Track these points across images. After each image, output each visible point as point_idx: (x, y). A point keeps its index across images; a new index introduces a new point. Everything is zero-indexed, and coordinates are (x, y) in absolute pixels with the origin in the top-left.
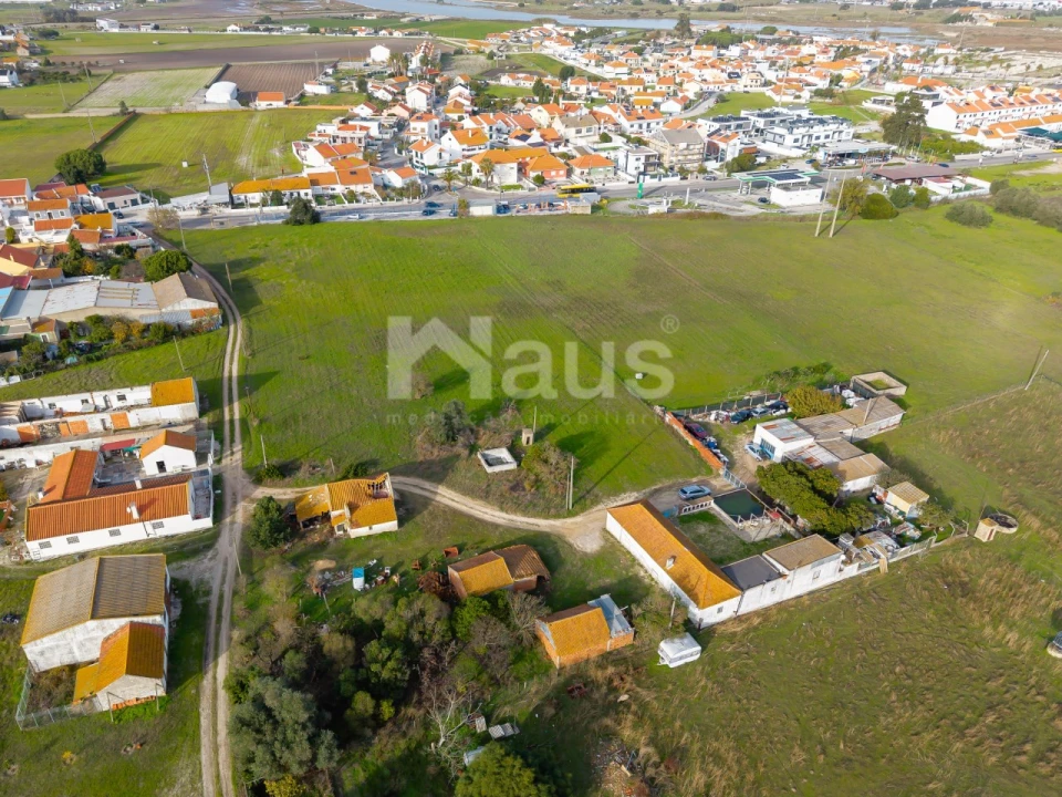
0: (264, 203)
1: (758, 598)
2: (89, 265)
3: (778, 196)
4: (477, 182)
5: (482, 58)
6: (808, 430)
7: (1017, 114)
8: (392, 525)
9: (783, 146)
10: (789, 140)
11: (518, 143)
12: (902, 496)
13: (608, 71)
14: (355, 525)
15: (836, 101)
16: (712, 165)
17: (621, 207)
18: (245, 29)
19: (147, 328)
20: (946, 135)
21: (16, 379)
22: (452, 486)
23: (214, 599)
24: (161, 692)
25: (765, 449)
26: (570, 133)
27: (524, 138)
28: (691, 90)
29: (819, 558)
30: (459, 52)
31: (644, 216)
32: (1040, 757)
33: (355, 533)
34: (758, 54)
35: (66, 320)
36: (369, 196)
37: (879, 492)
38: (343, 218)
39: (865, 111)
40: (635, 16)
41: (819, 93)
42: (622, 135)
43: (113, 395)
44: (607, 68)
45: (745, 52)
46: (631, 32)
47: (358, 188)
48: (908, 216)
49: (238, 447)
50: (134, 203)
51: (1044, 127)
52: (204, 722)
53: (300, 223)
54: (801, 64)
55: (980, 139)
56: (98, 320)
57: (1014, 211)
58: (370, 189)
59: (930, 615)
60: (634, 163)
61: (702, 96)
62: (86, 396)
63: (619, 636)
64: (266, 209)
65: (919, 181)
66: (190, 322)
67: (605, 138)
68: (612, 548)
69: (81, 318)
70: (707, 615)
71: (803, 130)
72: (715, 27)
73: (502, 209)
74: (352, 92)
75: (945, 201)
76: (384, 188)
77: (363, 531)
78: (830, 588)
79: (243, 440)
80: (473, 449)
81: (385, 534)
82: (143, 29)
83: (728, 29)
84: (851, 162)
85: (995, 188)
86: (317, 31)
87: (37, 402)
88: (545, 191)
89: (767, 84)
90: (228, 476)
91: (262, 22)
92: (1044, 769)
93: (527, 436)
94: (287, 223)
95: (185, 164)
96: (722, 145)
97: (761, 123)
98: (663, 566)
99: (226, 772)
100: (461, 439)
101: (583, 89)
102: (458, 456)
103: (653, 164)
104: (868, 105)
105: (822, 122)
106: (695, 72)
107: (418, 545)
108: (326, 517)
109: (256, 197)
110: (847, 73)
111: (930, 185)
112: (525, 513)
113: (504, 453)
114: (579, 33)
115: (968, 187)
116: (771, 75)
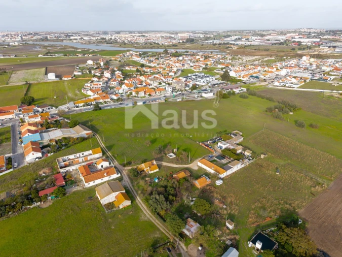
0: (84, 106)
1: (229, 172)
2: (52, 126)
3: (204, 95)
4: (135, 97)
5: (117, 62)
6: (228, 143)
7: (247, 72)
8: (157, 170)
9: (201, 82)
10: (202, 81)
11: (140, 86)
12: (247, 152)
13: (152, 65)
14: (151, 171)
15: (209, 71)
16: (187, 88)
17: (170, 100)
18: (44, 55)
19: (78, 139)
20: (234, 78)
21: (52, 154)
22: (165, 162)
23: (129, 188)
24: (130, 204)
25: (221, 147)
26: (152, 82)
27: (141, 84)
28: (175, 69)
29: (237, 164)
30: (111, 60)
31: (177, 102)
32: (278, 188)
33: (151, 172)
34: (186, 59)
35: (57, 139)
36: (110, 102)
37: (243, 152)
38: (106, 108)
39: (215, 73)
40: (152, 48)
41: (204, 68)
42: (164, 82)
43: (81, 154)
44: (152, 64)
45: (183, 58)
46: (153, 53)
47: (106, 100)
48: (232, 97)
49: (115, 161)
50: (49, 109)
51: (254, 75)
52: (141, 207)
53: (96, 110)
54: (197, 61)
55: (241, 78)
56: (65, 138)
57: (252, 95)
58: (109, 100)
59: (257, 171)
60: (170, 90)
61: (178, 70)
62: (75, 155)
63: (208, 181)
64: (85, 107)
65: (232, 89)
66: (86, 136)
67: (160, 83)
68: (200, 168)
69: (60, 138)
70: (222, 176)
71: (205, 79)
72: (173, 51)
73: (144, 103)
74: (87, 74)
75: (238, 93)
76: (112, 99)
77: (152, 172)
78: (240, 169)
79: (116, 159)
80: (166, 154)
81: (156, 172)
82: (11, 57)
83: (177, 52)
84: (217, 86)
85: (248, 90)
86: (66, 55)
87: (64, 157)
88: (151, 98)
89: (191, 67)
90: (117, 166)
91: (47, 53)
92: (279, 190)
93: (175, 150)
94: (93, 110)
95: (55, 97)
96: (188, 84)
97: (194, 77)
98: (212, 169)
99: (150, 213)
100: (162, 153)
101: (149, 70)
102: (163, 156)
103: (174, 89)
104: (215, 71)
105: (208, 77)
106: (174, 64)
107: (164, 173)
108: (144, 171)
109: (82, 104)
110: (208, 63)
111: (234, 90)
112: (181, 165)
113: (172, 154)
114: (140, 54)
115: (242, 90)
116: (192, 64)
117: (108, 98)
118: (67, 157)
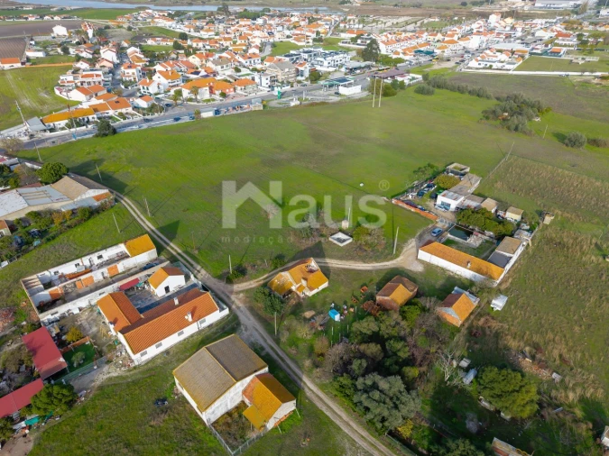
0: (69, 126)
3: (343, 91)
4: (191, 99)
5: (124, 30)
8: (326, 285)
9: (325, 66)
10: (326, 63)
11: (195, 76)
12: (513, 212)
13: (204, 35)
14: (311, 289)
15: (325, 43)
16: (301, 79)
17: (274, 104)
19: (73, 212)
21: (6, 263)
23: (269, 350)
24: (294, 407)
25: (445, 206)
26: (218, 68)
27: (196, 73)
28: (256, 42)
29: (518, 246)
30: (107, 27)
31: (289, 107)
33: (310, 293)
34: (272, 22)
35: (11, 220)
36: (133, 114)
37: (501, 213)
38: (128, 129)
39: (343, 47)
41: (316, 40)
42: (245, 67)
43: (94, 257)
44: (202, 33)
45: (265, 21)
46: (197, 13)
47: (124, 111)
49: (198, 267)
51: (421, 49)
53: (106, 135)
54: (296, 26)
55: (402, 56)
56: (36, 215)
58: (130, 110)
60: (265, 82)
61: (263, 44)
62: (78, 261)
65: (393, 77)
66: (97, 204)
67: (238, 70)
68: (429, 266)
69: (23, 215)
71: (330, 58)
72: (239, 9)
73: (217, 112)
74: (59, 55)
76: (136, 108)
77: (315, 291)
79: (198, 263)
83: (246, 10)
84: (358, 71)
85: (425, 78)
87: (46, 273)
88: (228, 101)
89: (288, 37)
94: (97, 136)
96: (300, 68)
97: (306, 56)
98: (465, 266)
99: (365, 434)
101: (200, 45)
103: (273, 81)
104: (340, 44)
108: (291, 291)
109: (63, 123)
110: (319, 30)
113: (341, 235)
114: (169, 14)
115: (414, 78)
116: (287, 33)
117: (127, 106)
118: (53, 270)
